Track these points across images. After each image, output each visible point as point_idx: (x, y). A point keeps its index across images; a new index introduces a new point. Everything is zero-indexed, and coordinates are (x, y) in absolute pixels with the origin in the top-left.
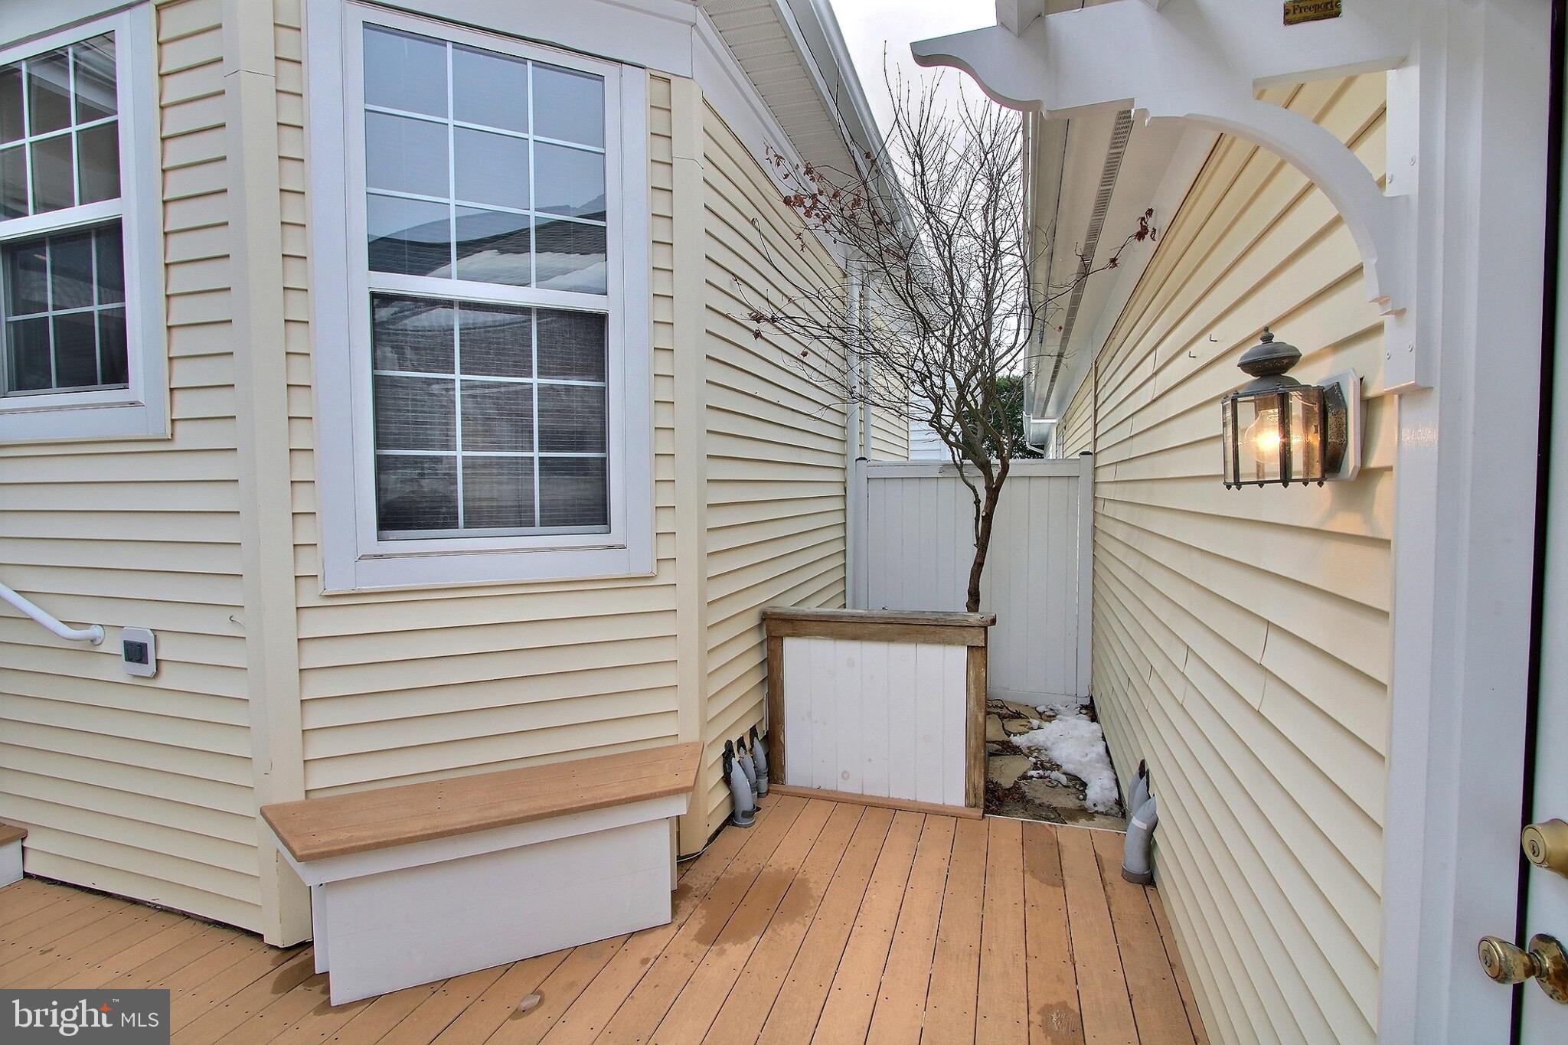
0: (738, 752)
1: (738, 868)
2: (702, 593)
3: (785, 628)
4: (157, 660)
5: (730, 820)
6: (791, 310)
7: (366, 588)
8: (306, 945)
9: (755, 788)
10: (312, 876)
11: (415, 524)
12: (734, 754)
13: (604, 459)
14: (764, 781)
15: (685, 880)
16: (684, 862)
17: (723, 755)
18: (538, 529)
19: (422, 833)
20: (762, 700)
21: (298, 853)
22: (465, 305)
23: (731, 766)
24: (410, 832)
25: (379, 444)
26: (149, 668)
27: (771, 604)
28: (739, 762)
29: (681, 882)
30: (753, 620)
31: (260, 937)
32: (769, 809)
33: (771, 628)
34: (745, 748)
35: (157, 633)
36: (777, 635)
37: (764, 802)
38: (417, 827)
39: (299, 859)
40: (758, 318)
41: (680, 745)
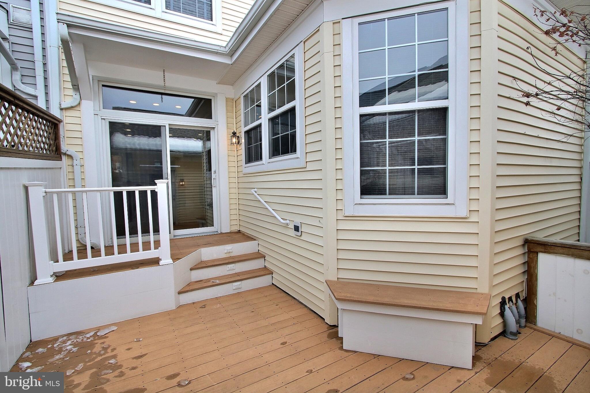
0: (509, 303)
1: (507, 357)
2: (492, 227)
3: (539, 249)
4: (301, 231)
5: (503, 333)
6: (548, 88)
7: (356, 214)
8: (336, 326)
9: (518, 322)
10: (340, 306)
11: (372, 193)
12: (506, 304)
13: (445, 168)
14: (523, 321)
15: (479, 353)
16: (478, 345)
17: (500, 302)
18: (416, 196)
19: (373, 301)
20: (523, 281)
21: (336, 297)
22: (391, 114)
23: (505, 309)
24: (369, 300)
25: (362, 166)
26: (299, 234)
27: (530, 235)
28: (509, 308)
29: (477, 354)
30: (520, 242)
31: (324, 319)
32: (526, 335)
33: (530, 247)
34: (512, 302)
35: (302, 224)
36: (534, 251)
37: (523, 331)
38: (371, 299)
39: (337, 299)
40: (528, 95)
41: (478, 293)
